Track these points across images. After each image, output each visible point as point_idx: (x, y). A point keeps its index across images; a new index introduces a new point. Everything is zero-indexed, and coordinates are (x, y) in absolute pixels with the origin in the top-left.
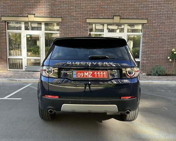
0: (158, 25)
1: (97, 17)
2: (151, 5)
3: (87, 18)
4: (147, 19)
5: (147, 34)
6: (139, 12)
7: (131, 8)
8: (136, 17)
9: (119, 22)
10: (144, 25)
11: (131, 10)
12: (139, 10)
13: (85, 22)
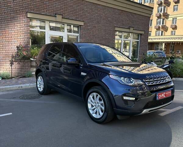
0: (91, 28)
1: (39, 13)
2: (86, 9)
3: (27, 12)
4: (84, 21)
5: (84, 35)
6: (77, 14)
7: (71, 9)
8: (74, 18)
9: (61, 21)
10: (82, 26)
11: (70, 11)
12: (77, 12)
13: (26, 16)
